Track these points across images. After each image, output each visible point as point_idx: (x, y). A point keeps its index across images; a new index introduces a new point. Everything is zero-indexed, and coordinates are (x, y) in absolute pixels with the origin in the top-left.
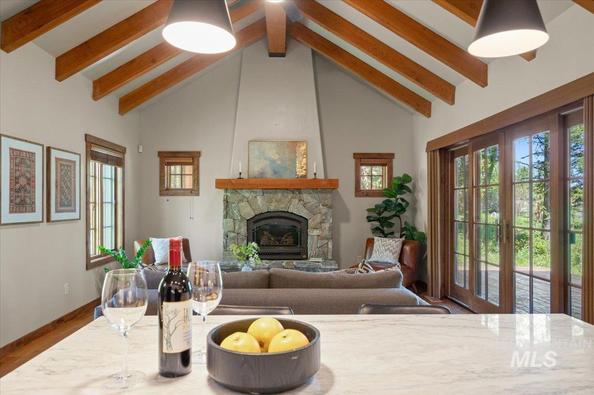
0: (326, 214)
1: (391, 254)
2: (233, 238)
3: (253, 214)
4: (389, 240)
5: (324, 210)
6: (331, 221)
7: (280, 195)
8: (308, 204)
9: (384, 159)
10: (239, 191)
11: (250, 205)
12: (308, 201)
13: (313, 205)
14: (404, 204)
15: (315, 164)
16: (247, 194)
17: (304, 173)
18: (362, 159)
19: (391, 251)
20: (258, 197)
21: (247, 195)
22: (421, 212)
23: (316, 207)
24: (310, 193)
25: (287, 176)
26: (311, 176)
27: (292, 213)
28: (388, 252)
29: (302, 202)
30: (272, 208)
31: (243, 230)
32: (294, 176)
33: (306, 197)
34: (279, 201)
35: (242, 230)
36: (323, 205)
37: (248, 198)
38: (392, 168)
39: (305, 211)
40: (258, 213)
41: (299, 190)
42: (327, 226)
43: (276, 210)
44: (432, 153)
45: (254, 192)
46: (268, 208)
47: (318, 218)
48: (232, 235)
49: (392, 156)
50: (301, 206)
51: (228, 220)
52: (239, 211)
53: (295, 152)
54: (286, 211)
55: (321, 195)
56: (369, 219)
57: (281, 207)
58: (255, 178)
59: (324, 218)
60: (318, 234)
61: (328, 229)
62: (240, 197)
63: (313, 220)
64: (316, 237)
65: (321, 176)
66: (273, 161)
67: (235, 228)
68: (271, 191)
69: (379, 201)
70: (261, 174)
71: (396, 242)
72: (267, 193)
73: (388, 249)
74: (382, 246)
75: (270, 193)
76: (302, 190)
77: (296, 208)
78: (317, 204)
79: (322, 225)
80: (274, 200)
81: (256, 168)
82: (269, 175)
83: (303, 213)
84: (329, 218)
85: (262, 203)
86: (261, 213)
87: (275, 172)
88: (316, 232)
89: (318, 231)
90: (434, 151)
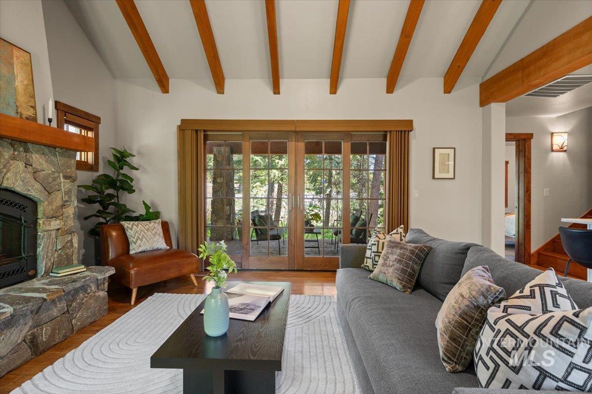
0: (68, 191)
4: (150, 223)
5: (66, 185)
8: (41, 173)
9: (91, 122)
12: (39, 168)
13: (49, 174)
15: (50, 102)
17: (30, 112)
18: (65, 111)
23: (55, 179)
24: (43, 154)
28: (157, 237)
29: (30, 169)
32: (14, 115)
33: (38, 159)
36: (66, 177)
38: (98, 135)
39: (37, 186)
41: (25, 144)
42: (70, 211)
44: (194, 132)
47: (58, 199)
49: (97, 120)
50: (28, 177)
53: (10, 65)
55: (62, 160)
59: (67, 198)
60: (58, 227)
61: (72, 216)
63: (50, 203)
64: (54, 233)
73: (156, 233)
74: (148, 230)
76: (30, 146)
78: (56, 175)
79: (64, 210)
83: (34, 190)
88: (55, 224)
89: (58, 222)
90: (197, 131)
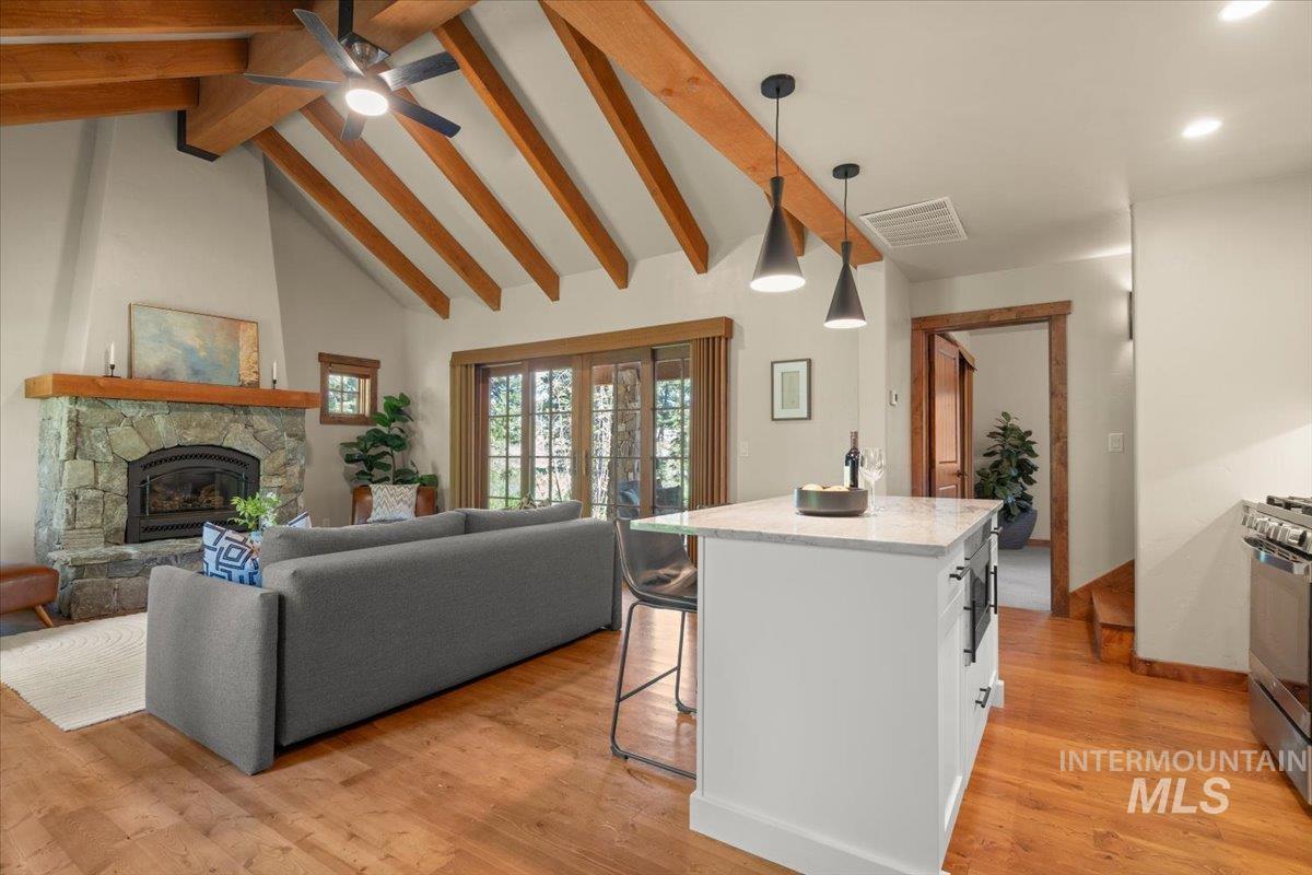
0: (293, 450)
1: (406, 506)
2: (93, 501)
3: (146, 451)
5: (291, 443)
6: (303, 462)
7: (206, 415)
8: (262, 433)
9: (364, 368)
10: (111, 403)
11: (139, 433)
12: (261, 427)
13: (271, 434)
14: (402, 436)
15: (275, 364)
16: (130, 410)
17: (253, 378)
18: (330, 362)
19: (406, 503)
20: (156, 418)
21: (130, 412)
22: (423, 447)
23: (277, 438)
24: (266, 415)
25: (221, 379)
26: (266, 385)
27: (230, 449)
28: (401, 504)
29: (250, 429)
30: (191, 437)
31: (120, 483)
32: (236, 383)
33: (259, 420)
34: (204, 426)
35: (116, 483)
36: (290, 436)
37: (132, 417)
38: (376, 382)
39: (257, 444)
40: (155, 447)
41: (245, 408)
42: (296, 469)
43: (197, 443)
44: (464, 368)
45: (148, 406)
46: (181, 437)
47: (281, 457)
48: (91, 494)
49: (375, 364)
50: (248, 436)
51: (80, 462)
52: (109, 444)
53: (237, 339)
54: (219, 444)
55: (287, 419)
56: (350, 459)
57: (209, 437)
58: (149, 378)
59: (291, 456)
60: (281, 485)
61: (297, 475)
62: (112, 415)
63: (272, 461)
64: (276, 490)
65: (283, 385)
66: (190, 351)
67: (96, 478)
68: (187, 406)
69: (362, 430)
70: (164, 373)
71: (410, 489)
72: (178, 409)
73: (402, 499)
74: (392, 495)
75: (187, 410)
76: (251, 409)
77: (237, 437)
78: (279, 434)
79: (288, 468)
80: (194, 424)
81: (151, 359)
82: (182, 374)
83: (254, 449)
84: (299, 456)
85: (166, 429)
86: (164, 449)
87: (196, 373)
88: (277, 481)
89: (280, 479)
90: (467, 366)
